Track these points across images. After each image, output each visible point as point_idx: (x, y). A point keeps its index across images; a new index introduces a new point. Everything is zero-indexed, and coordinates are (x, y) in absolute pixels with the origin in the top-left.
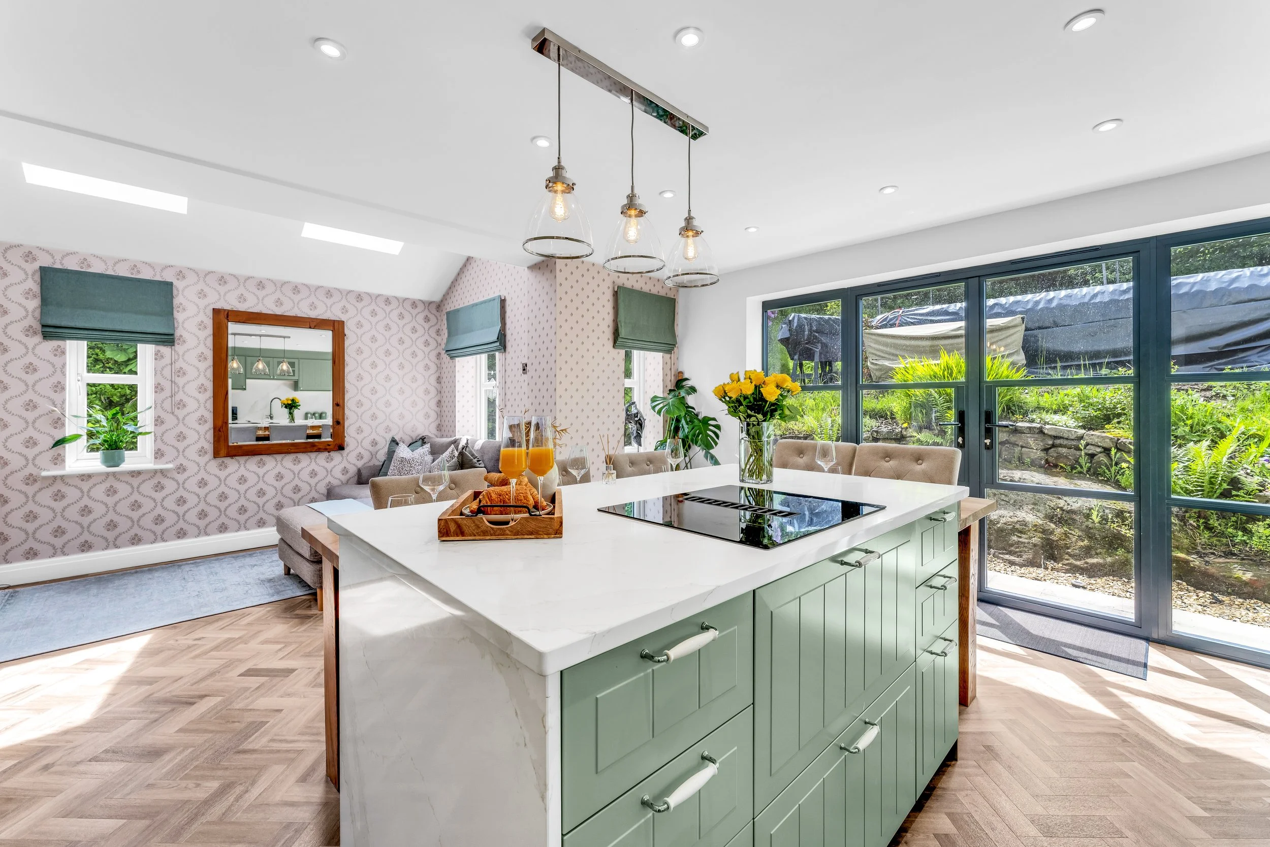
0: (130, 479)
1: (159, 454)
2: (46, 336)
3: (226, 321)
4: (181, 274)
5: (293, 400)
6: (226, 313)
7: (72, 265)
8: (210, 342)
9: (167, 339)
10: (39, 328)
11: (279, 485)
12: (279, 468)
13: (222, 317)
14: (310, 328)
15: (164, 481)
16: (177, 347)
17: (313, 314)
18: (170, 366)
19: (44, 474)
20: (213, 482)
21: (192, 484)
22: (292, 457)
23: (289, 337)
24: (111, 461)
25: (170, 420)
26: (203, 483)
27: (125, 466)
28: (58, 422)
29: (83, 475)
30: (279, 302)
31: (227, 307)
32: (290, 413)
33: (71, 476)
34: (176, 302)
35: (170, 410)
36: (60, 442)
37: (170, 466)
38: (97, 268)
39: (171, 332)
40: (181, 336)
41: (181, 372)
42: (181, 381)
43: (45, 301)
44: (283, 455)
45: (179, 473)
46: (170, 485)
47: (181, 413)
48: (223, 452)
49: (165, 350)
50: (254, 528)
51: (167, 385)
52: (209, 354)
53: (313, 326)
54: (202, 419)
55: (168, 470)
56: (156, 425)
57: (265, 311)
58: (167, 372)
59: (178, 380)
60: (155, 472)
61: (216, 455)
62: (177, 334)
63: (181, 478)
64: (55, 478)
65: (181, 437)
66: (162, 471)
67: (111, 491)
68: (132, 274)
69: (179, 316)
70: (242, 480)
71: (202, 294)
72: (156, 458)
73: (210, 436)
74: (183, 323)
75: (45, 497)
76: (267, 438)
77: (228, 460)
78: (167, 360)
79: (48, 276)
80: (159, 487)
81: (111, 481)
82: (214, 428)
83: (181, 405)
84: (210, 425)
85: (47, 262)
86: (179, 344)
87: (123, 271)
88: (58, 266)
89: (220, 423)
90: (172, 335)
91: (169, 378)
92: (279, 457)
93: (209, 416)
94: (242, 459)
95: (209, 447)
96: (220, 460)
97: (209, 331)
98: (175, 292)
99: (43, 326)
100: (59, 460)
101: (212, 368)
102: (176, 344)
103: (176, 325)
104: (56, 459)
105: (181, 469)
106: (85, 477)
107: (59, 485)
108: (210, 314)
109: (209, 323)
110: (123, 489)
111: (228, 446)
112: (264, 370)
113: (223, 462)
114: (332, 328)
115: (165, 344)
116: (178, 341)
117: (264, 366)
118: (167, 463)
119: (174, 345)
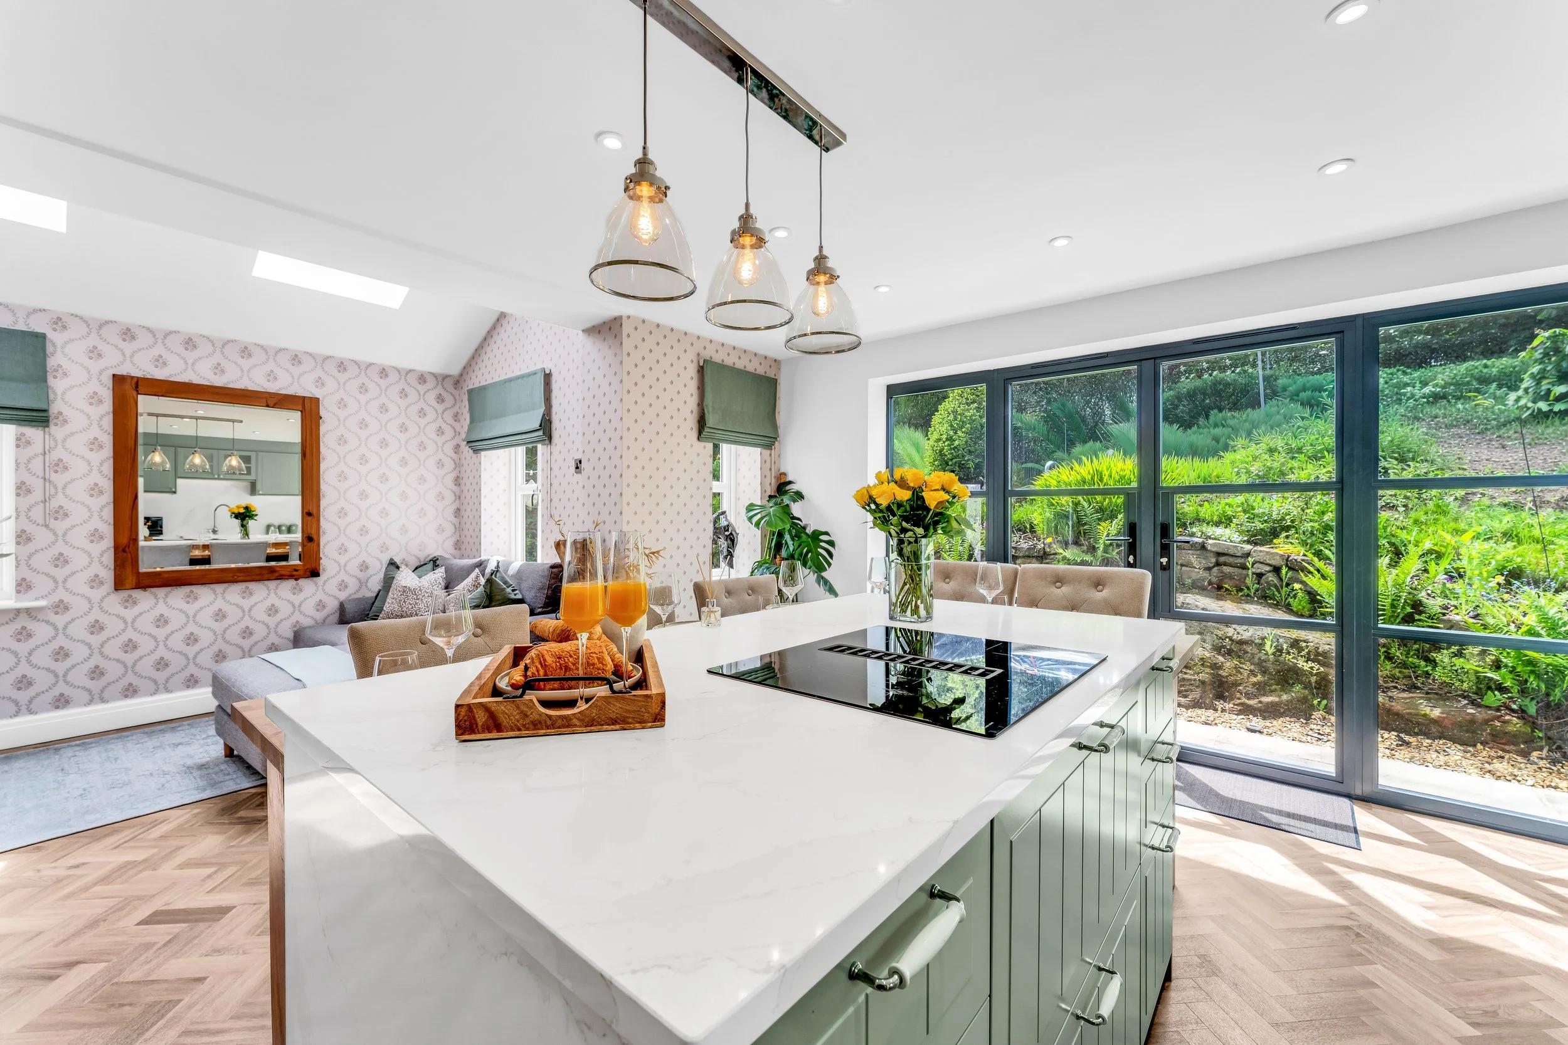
1: (23, 586)
3: (134, 393)
4: (59, 322)
5: (247, 508)
6: (135, 380)
8: (108, 423)
9: (37, 417)
11: (219, 627)
12: (220, 604)
13: (128, 387)
14: (268, 406)
15: (32, 626)
16: (53, 429)
17: (272, 387)
18: (42, 457)
20: (113, 626)
21: (79, 630)
22: (240, 587)
23: (241, 422)
25: (42, 537)
26: (96, 627)
30: (219, 369)
31: (136, 373)
32: (243, 526)
34: (51, 363)
35: (41, 522)
37: (42, 603)
39: (44, 407)
40: (60, 413)
41: (60, 466)
42: (59, 479)
44: (226, 585)
45: (57, 613)
46: (41, 632)
47: (60, 526)
48: (131, 580)
49: (34, 433)
50: (180, 690)
51: (37, 485)
52: (107, 440)
53: (271, 403)
54: (95, 536)
55: (39, 609)
56: (18, 543)
57: (196, 380)
58: (37, 465)
59: (54, 477)
60: (18, 611)
61: (119, 585)
62: (54, 410)
63: (60, 620)
65: (61, 560)
66: (28, 611)
69: (57, 384)
70: (161, 621)
71: (95, 353)
72: (18, 592)
73: (109, 558)
74: (64, 393)
76: (206, 561)
77: (138, 594)
78: (37, 447)
80: (24, 635)
82: (116, 548)
83: (60, 513)
84: (108, 542)
86: (56, 425)
89: (124, 540)
90: (45, 411)
91: (41, 474)
92: (219, 588)
93: (108, 531)
94: (161, 592)
95: (108, 576)
96: (124, 594)
97: (107, 406)
98: (49, 349)
101: (111, 461)
102: (51, 425)
103: (51, 396)
105: (61, 607)
108: (109, 383)
109: (107, 395)
111: (138, 573)
112: (203, 466)
113: (130, 596)
114: (300, 408)
115: (34, 423)
116: (55, 421)
117: (203, 461)
118: (37, 599)
119: (48, 426)
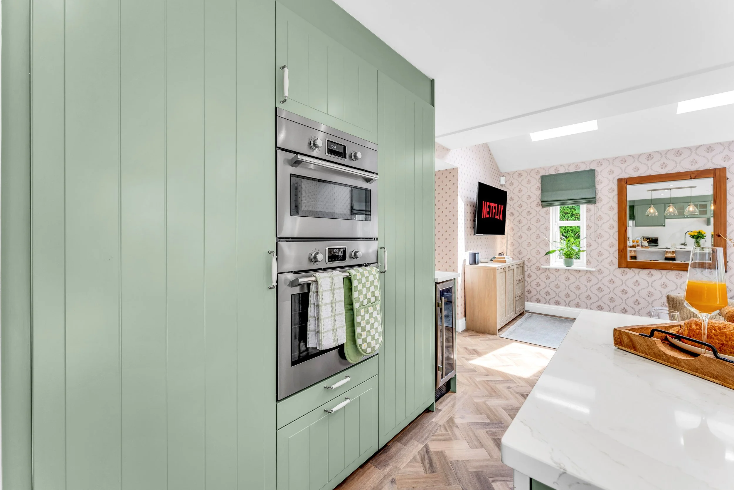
0: (574, 273)
1: (589, 263)
2: (543, 206)
3: (626, 185)
4: (600, 163)
6: (626, 179)
7: (552, 172)
8: (616, 199)
9: (592, 201)
10: (540, 202)
13: (623, 183)
14: (691, 178)
15: (592, 278)
16: (597, 204)
17: (694, 168)
18: (594, 215)
19: (543, 267)
20: (618, 282)
21: (606, 281)
24: (568, 264)
25: (594, 245)
26: (612, 282)
27: (574, 267)
28: (547, 244)
29: (556, 269)
30: (664, 165)
31: (627, 176)
33: (552, 269)
34: (597, 179)
35: (594, 239)
36: (548, 253)
37: (594, 269)
38: (562, 171)
39: (594, 196)
40: (600, 198)
41: (600, 218)
42: (599, 223)
43: (543, 190)
44: (668, 271)
45: (599, 274)
46: (594, 280)
47: (600, 241)
48: (624, 264)
49: (592, 206)
50: (645, 316)
51: (592, 225)
52: (616, 206)
53: (693, 176)
54: (611, 245)
55: (593, 271)
56: (587, 247)
57: (653, 173)
58: (593, 219)
59: (598, 222)
60: (587, 271)
61: (620, 266)
62: (598, 197)
63: (600, 277)
64: (546, 269)
65: (600, 254)
66: (590, 271)
67: (567, 279)
68: (576, 169)
69: (599, 187)
70: (637, 283)
71: (611, 172)
72: (587, 264)
73: (616, 254)
74: (601, 190)
75: (543, 277)
77: (627, 270)
78: (593, 212)
79: (544, 179)
80: (589, 280)
81: (567, 274)
82: (619, 250)
83: (600, 236)
84: (616, 248)
85: (543, 173)
86: (598, 202)
87: (572, 169)
88: (547, 174)
89: (622, 247)
90: (595, 198)
91: (594, 222)
92: (664, 272)
93: (616, 243)
94: (637, 270)
95: (616, 261)
96: (622, 269)
97: (616, 192)
98: (596, 174)
99: (542, 202)
100: (548, 261)
101: (617, 214)
102: (597, 203)
103: (597, 192)
104: (547, 260)
105: (600, 272)
106: (557, 270)
107: (547, 273)
108: (616, 182)
109: (615, 188)
110: (572, 279)
111: (627, 261)
112: (673, 213)
113: (624, 271)
114: (713, 175)
115: (592, 203)
116: (598, 201)
117: (674, 210)
118: (592, 268)
119: (596, 203)
